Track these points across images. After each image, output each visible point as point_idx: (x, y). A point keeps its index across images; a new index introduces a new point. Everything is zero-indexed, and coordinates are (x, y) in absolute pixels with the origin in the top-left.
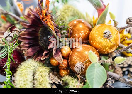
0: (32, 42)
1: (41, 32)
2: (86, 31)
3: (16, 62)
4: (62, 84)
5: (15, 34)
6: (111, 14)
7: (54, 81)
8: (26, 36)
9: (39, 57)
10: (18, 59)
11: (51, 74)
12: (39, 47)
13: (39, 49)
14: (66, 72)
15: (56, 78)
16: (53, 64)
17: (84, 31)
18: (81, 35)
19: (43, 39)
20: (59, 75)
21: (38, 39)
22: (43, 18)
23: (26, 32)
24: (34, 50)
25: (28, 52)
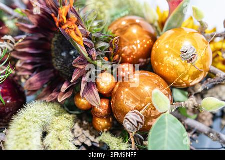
0: (38, 62)
1: (56, 42)
2: (144, 41)
3: (8, 102)
4: (98, 146)
5: (6, 48)
6: (195, 10)
7: (82, 140)
8: (27, 50)
9: (53, 94)
10: (11, 96)
11: (77, 126)
12: (52, 70)
13: (52, 75)
14: (106, 123)
15: (87, 133)
16: (81, 106)
17: (142, 41)
18: (135, 48)
19: (61, 56)
20: (92, 128)
21: (51, 55)
22: (61, 24)
23: (28, 42)
24: (43, 78)
25: (32, 82)
